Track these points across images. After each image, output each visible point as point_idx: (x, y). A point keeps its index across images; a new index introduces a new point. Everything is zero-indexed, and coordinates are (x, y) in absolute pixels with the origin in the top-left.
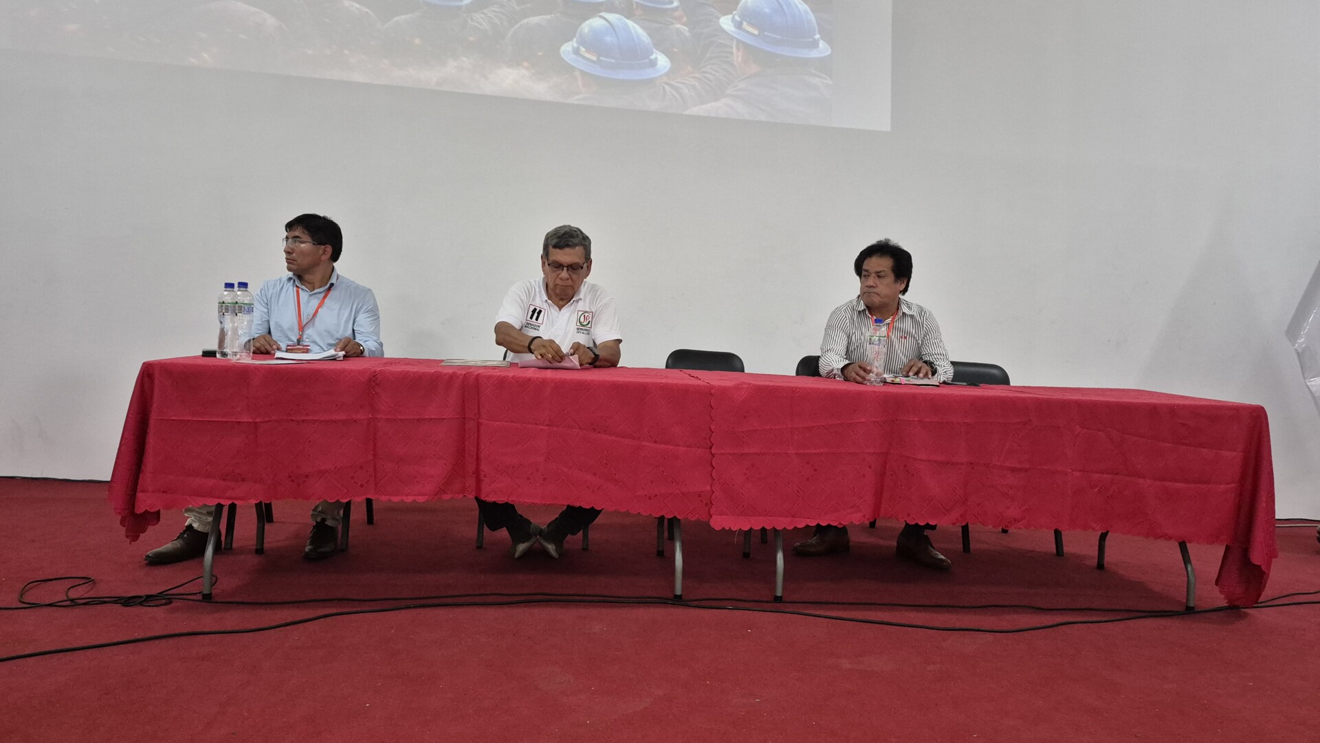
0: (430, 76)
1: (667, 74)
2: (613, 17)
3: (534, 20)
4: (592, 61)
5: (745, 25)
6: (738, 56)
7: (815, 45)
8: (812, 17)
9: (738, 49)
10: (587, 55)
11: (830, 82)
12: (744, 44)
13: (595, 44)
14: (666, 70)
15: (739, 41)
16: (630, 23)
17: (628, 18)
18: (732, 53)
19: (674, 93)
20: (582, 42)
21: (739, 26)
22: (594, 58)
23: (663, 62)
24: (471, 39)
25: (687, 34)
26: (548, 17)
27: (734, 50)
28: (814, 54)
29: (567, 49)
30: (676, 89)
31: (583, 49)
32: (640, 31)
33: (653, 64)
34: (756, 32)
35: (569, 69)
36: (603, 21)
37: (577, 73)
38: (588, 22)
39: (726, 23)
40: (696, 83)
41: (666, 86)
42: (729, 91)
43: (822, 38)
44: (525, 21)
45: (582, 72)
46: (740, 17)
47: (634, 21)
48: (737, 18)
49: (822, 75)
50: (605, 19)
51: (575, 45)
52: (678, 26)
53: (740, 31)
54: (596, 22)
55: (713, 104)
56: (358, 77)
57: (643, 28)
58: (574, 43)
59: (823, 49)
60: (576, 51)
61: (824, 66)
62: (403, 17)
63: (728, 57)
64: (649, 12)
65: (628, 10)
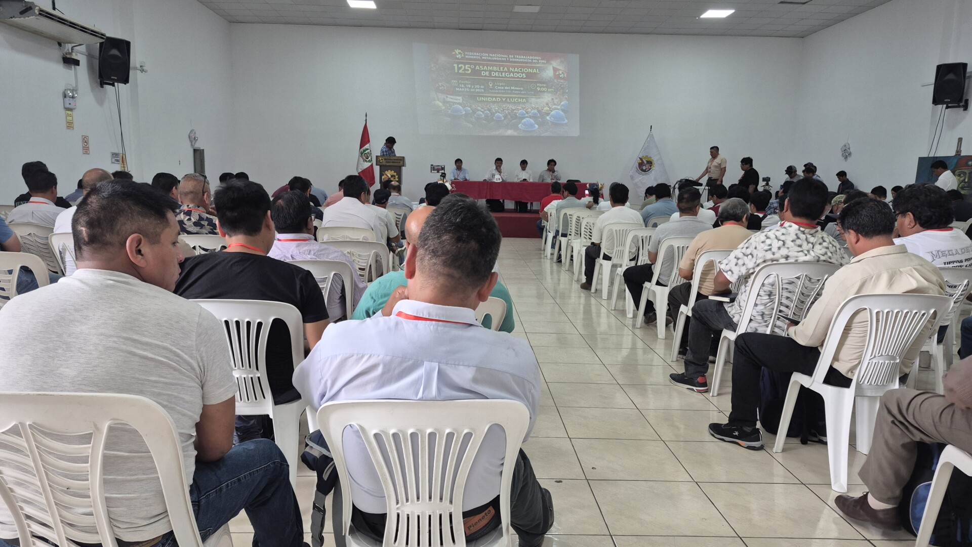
0: (497, 133)
1: (537, 129)
2: (527, 119)
3: (514, 121)
7: (564, 120)
8: (564, 115)
9: (550, 123)
10: (523, 127)
11: (568, 127)
13: (524, 124)
15: (550, 121)
16: (531, 120)
20: (522, 124)
21: (550, 118)
23: (537, 126)
24: (503, 126)
25: (541, 121)
26: (516, 120)
28: (565, 122)
29: (520, 125)
30: (539, 131)
33: (535, 127)
34: (553, 119)
35: (520, 129)
39: (548, 118)
40: (543, 129)
41: (537, 131)
42: (548, 130)
43: (566, 119)
44: (512, 121)
45: (522, 130)
46: (550, 116)
49: (566, 126)
52: (539, 119)
54: (524, 120)
55: (546, 133)
56: (485, 134)
57: (533, 120)
59: (566, 121)
61: (566, 124)
62: (492, 123)
63: (548, 124)
64: (534, 117)
65: (530, 117)
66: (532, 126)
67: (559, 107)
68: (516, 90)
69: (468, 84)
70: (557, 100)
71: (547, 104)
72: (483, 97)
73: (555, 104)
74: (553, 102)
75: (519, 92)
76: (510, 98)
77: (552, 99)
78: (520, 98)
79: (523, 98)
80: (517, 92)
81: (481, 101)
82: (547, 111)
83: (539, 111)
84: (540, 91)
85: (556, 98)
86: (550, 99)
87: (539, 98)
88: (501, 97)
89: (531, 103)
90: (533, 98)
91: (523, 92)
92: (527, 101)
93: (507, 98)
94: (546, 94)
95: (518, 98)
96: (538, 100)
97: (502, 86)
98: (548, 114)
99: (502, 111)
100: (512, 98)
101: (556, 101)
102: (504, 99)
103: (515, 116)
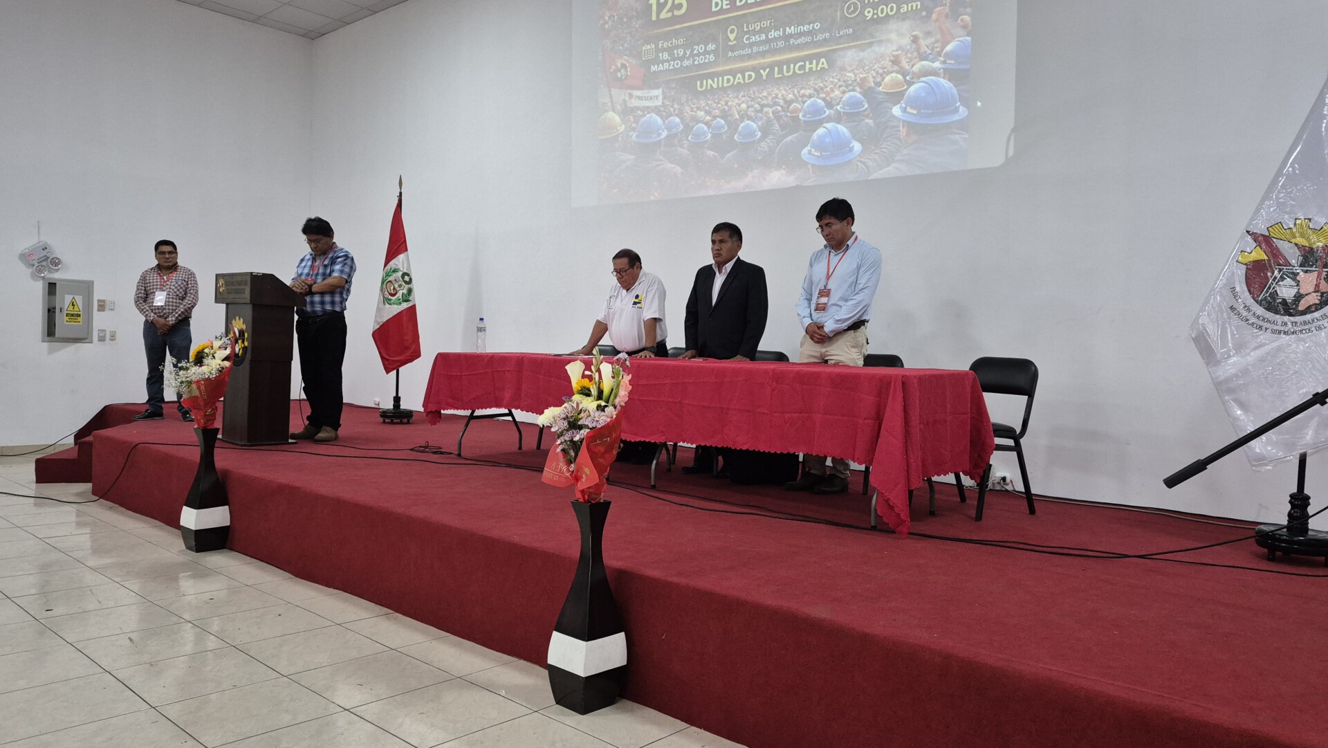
0: (740, 185)
1: (859, 155)
3: (789, 138)
4: (818, 156)
5: (909, 109)
6: (903, 131)
7: (956, 110)
8: (955, 91)
9: (903, 127)
10: (816, 154)
11: (967, 136)
12: (908, 122)
13: (820, 146)
14: (859, 152)
15: (904, 121)
16: (839, 126)
17: (838, 123)
18: (900, 131)
19: (863, 166)
20: (813, 145)
21: (904, 110)
22: (819, 154)
23: (857, 146)
24: (760, 158)
25: (872, 125)
26: (795, 135)
27: (901, 128)
28: (956, 117)
29: (805, 152)
30: (863, 163)
31: (813, 150)
32: (845, 130)
33: (851, 150)
34: (915, 112)
35: (806, 163)
36: (824, 129)
37: (809, 166)
38: (816, 132)
40: (877, 157)
41: (859, 163)
42: (897, 158)
43: (962, 104)
44: (785, 140)
45: (812, 165)
46: (905, 104)
47: (842, 124)
48: (903, 105)
49: (961, 132)
50: (825, 127)
51: (809, 148)
52: (867, 121)
53: (905, 114)
54: (821, 131)
55: (886, 169)
57: (846, 127)
58: (808, 148)
59: (963, 111)
60: (810, 152)
62: (731, 154)
63: (896, 134)
64: (850, 116)
65: (838, 118)
66: (841, 146)
67: (937, 65)
68: (801, 34)
69: (677, 47)
70: (930, 40)
71: (896, 61)
72: (711, 76)
73: (923, 57)
74: (918, 50)
75: (808, 39)
76: (780, 64)
77: (915, 40)
78: (810, 58)
79: (818, 56)
80: (802, 40)
81: (704, 93)
82: (898, 84)
83: (868, 93)
84: (876, 21)
85: (928, 34)
86: (906, 41)
87: (870, 44)
88: (755, 69)
89: (843, 69)
90: (850, 47)
91: (820, 37)
92: (831, 63)
93: (771, 66)
94: (893, 25)
95: (803, 59)
96: (866, 54)
97: (761, 31)
98: (896, 97)
99: (758, 111)
100: (788, 62)
101: (924, 43)
102: (764, 74)
103: (793, 124)
